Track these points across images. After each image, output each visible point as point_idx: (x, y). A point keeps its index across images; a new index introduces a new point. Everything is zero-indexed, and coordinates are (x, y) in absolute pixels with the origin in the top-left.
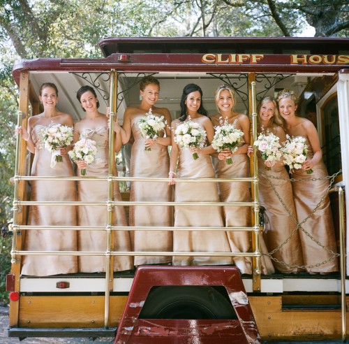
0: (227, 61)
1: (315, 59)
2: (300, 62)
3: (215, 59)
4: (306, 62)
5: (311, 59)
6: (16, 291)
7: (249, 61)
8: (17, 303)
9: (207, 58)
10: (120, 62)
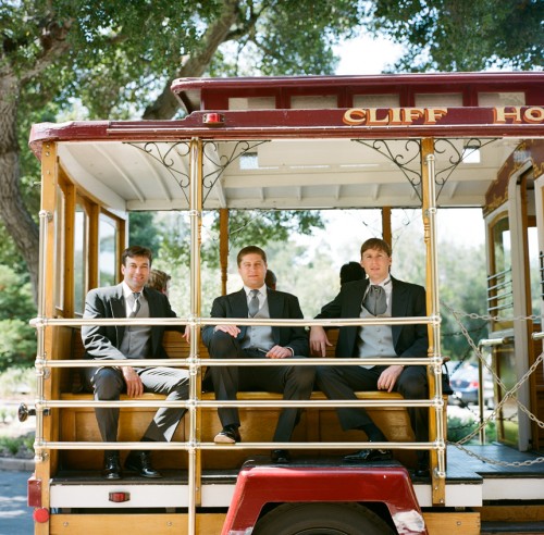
0: (386, 120)
1: (535, 114)
2: (509, 120)
3: (365, 116)
4: (519, 119)
5: (528, 114)
6: (45, 505)
7: (422, 119)
8: (47, 525)
9: (353, 116)
10: (206, 125)
